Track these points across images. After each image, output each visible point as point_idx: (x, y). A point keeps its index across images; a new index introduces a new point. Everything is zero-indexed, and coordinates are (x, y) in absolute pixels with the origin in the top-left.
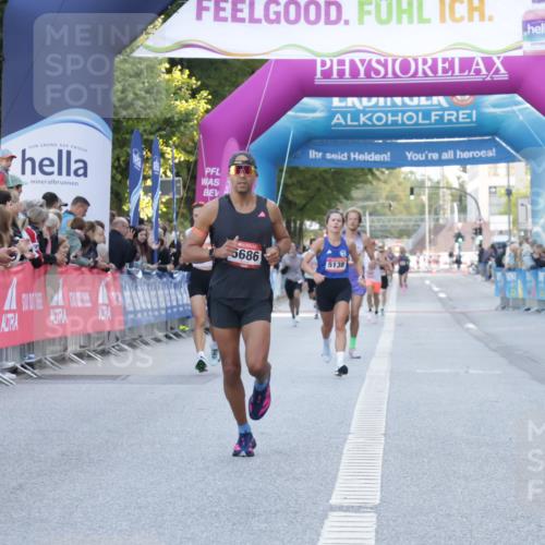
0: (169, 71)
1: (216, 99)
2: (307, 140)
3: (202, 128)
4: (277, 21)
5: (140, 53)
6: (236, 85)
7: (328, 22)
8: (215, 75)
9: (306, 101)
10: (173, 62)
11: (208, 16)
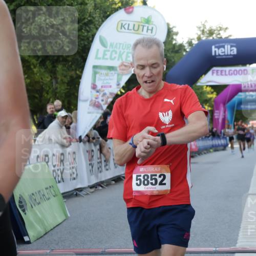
0: (206, 88)
1: (218, 94)
2: (240, 103)
3: (215, 101)
4: (232, 74)
5: (198, 84)
6: (222, 90)
7: (244, 74)
8: (218, 88)
9: (240, 94)
10: (207, 86)
11: (215, 74)
